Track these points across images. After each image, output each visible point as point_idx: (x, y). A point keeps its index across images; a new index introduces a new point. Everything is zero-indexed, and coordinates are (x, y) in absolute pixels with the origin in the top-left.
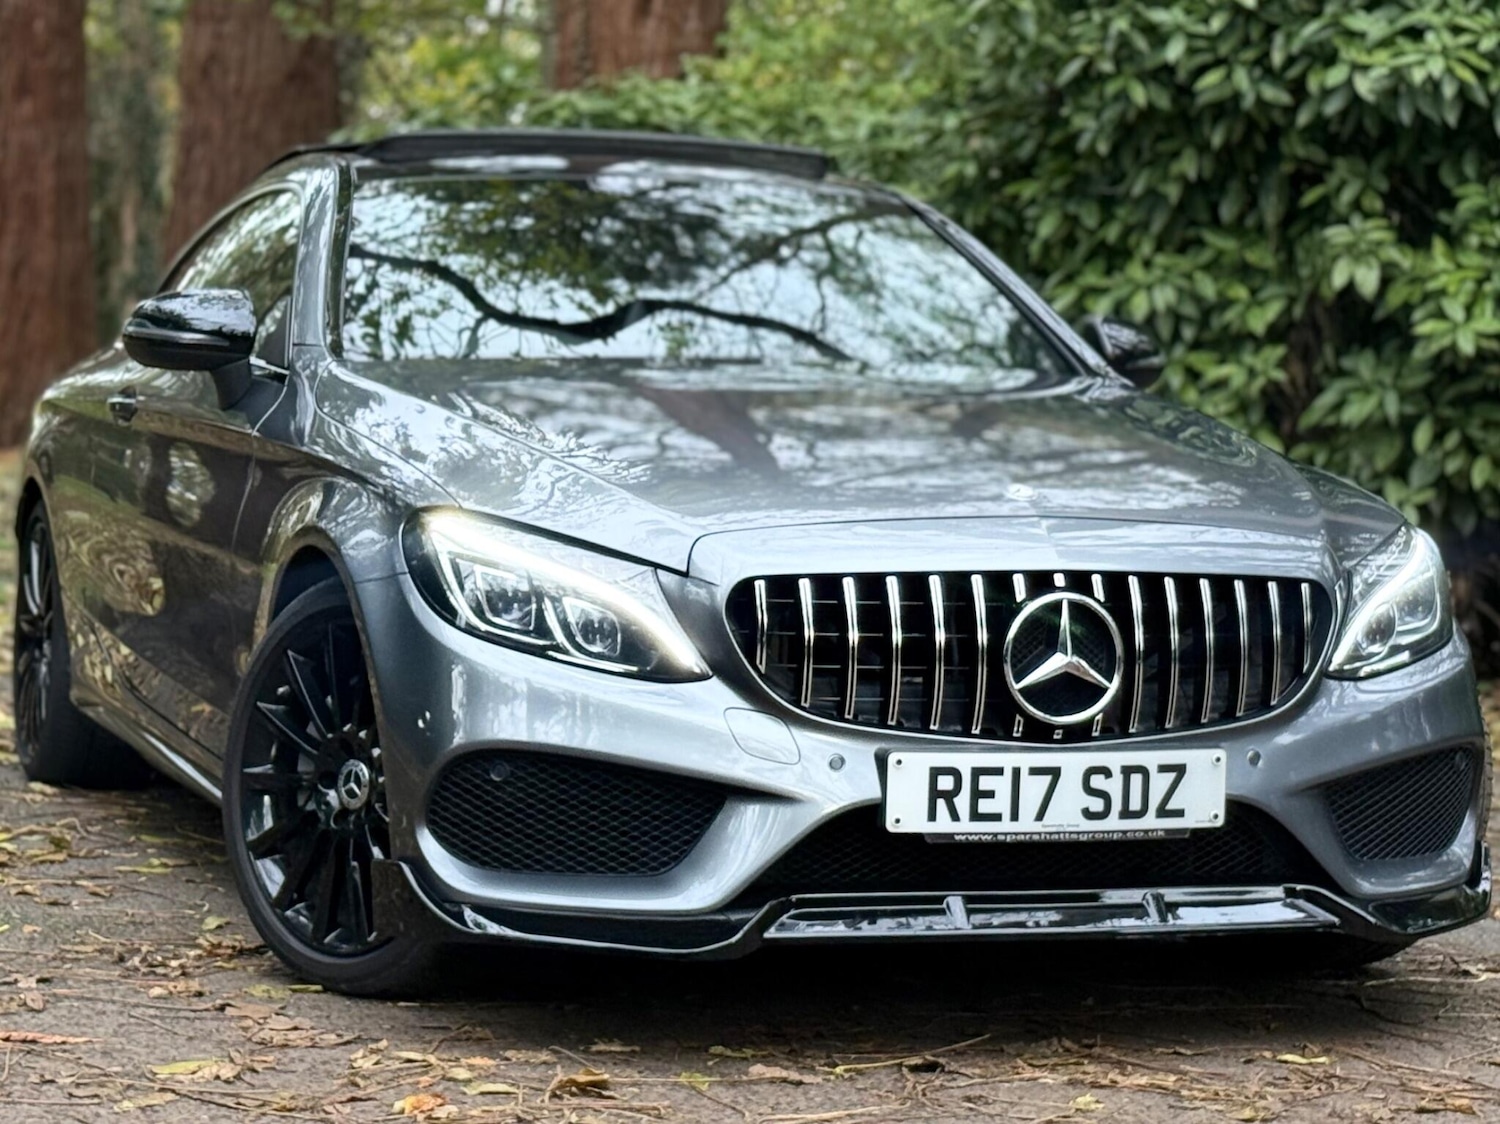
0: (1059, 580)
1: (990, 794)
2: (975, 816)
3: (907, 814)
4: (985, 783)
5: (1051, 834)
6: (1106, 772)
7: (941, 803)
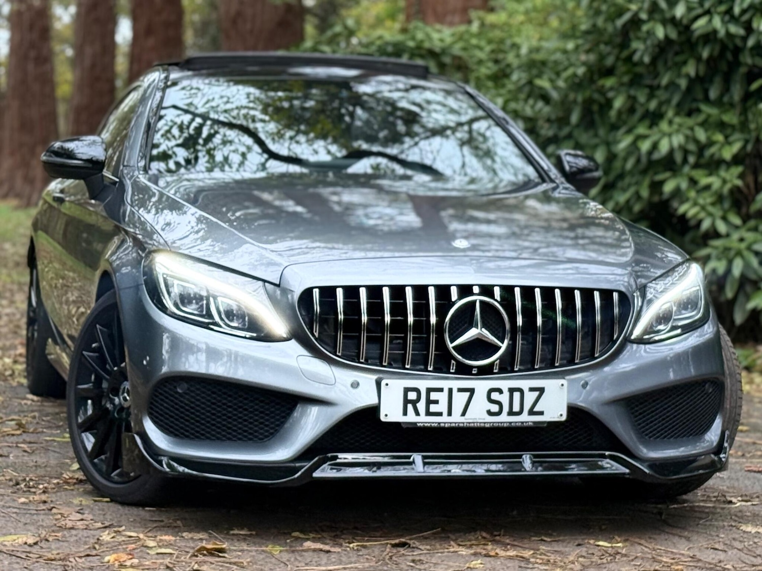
0: (476, 290)
1: (436, 402)
3: (392, 412)
4: (434, 396)
5: (469, 423)
6: (500, 391)
7: (410, 406)
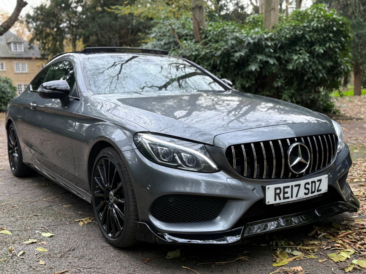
0: (296, 139)
1: (287, 193)
2: (284, 198)
4: (286, 190)
5: (299, 200)
6: (308, 183)
7: (277, 196)
